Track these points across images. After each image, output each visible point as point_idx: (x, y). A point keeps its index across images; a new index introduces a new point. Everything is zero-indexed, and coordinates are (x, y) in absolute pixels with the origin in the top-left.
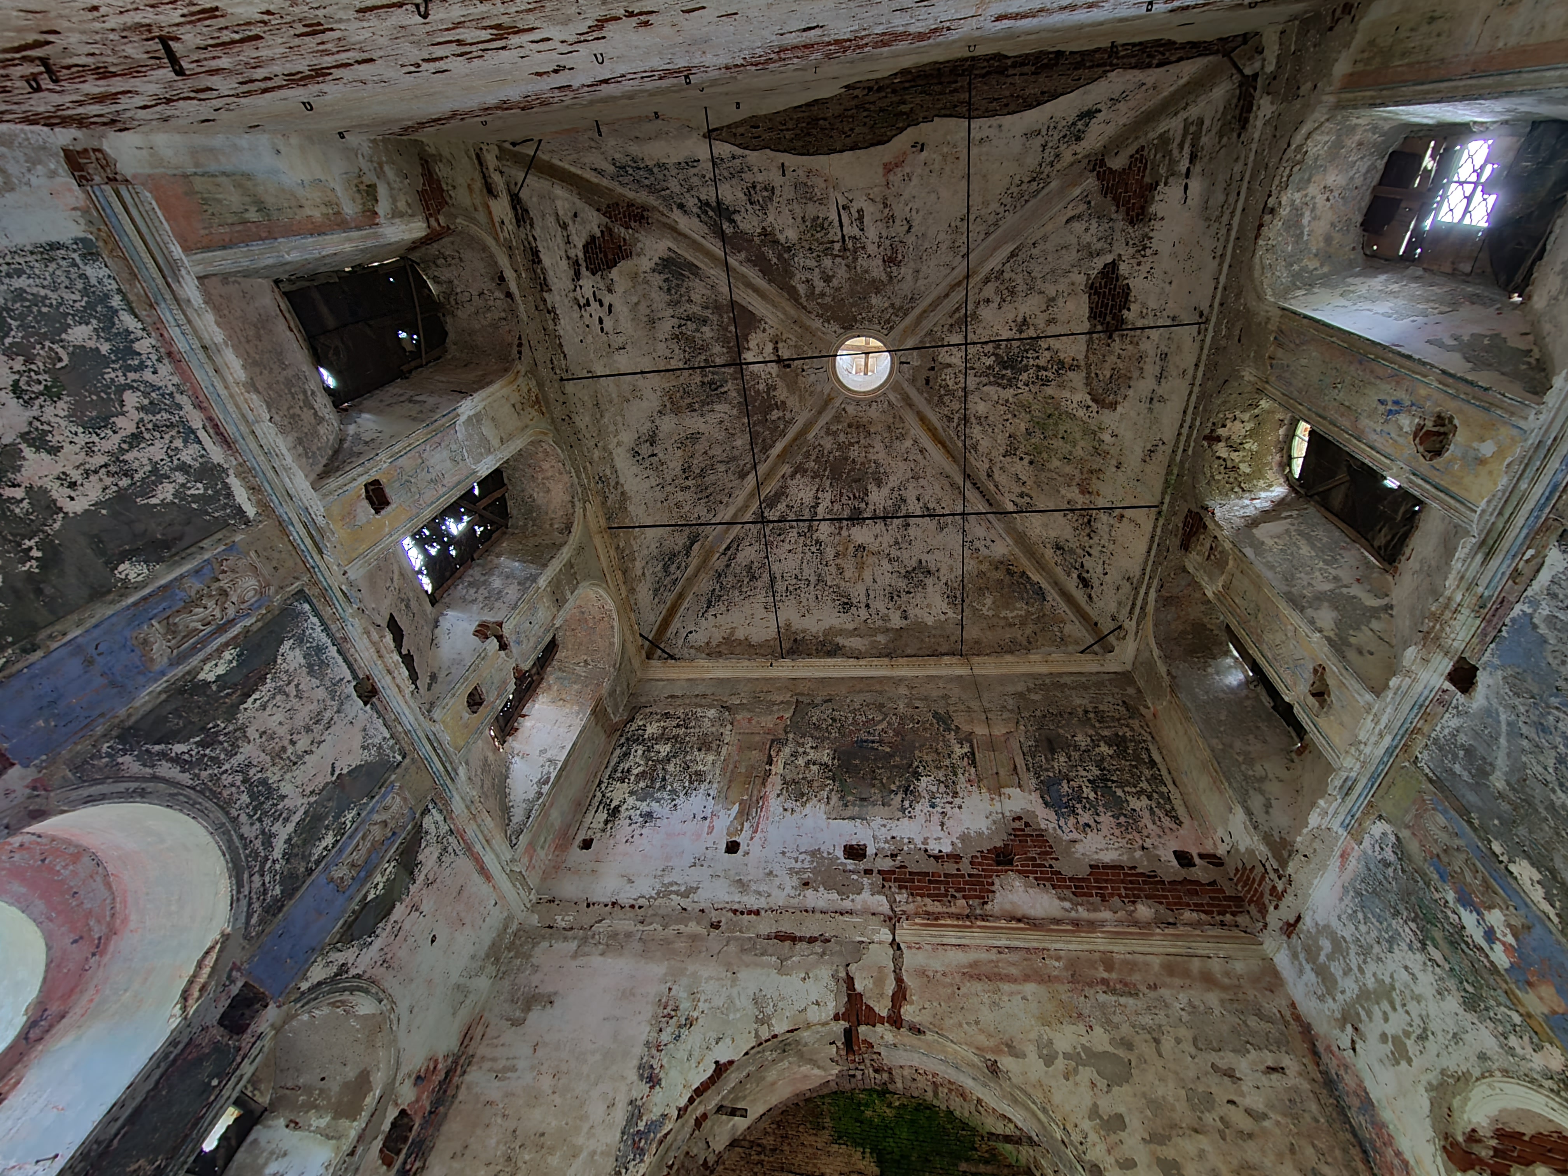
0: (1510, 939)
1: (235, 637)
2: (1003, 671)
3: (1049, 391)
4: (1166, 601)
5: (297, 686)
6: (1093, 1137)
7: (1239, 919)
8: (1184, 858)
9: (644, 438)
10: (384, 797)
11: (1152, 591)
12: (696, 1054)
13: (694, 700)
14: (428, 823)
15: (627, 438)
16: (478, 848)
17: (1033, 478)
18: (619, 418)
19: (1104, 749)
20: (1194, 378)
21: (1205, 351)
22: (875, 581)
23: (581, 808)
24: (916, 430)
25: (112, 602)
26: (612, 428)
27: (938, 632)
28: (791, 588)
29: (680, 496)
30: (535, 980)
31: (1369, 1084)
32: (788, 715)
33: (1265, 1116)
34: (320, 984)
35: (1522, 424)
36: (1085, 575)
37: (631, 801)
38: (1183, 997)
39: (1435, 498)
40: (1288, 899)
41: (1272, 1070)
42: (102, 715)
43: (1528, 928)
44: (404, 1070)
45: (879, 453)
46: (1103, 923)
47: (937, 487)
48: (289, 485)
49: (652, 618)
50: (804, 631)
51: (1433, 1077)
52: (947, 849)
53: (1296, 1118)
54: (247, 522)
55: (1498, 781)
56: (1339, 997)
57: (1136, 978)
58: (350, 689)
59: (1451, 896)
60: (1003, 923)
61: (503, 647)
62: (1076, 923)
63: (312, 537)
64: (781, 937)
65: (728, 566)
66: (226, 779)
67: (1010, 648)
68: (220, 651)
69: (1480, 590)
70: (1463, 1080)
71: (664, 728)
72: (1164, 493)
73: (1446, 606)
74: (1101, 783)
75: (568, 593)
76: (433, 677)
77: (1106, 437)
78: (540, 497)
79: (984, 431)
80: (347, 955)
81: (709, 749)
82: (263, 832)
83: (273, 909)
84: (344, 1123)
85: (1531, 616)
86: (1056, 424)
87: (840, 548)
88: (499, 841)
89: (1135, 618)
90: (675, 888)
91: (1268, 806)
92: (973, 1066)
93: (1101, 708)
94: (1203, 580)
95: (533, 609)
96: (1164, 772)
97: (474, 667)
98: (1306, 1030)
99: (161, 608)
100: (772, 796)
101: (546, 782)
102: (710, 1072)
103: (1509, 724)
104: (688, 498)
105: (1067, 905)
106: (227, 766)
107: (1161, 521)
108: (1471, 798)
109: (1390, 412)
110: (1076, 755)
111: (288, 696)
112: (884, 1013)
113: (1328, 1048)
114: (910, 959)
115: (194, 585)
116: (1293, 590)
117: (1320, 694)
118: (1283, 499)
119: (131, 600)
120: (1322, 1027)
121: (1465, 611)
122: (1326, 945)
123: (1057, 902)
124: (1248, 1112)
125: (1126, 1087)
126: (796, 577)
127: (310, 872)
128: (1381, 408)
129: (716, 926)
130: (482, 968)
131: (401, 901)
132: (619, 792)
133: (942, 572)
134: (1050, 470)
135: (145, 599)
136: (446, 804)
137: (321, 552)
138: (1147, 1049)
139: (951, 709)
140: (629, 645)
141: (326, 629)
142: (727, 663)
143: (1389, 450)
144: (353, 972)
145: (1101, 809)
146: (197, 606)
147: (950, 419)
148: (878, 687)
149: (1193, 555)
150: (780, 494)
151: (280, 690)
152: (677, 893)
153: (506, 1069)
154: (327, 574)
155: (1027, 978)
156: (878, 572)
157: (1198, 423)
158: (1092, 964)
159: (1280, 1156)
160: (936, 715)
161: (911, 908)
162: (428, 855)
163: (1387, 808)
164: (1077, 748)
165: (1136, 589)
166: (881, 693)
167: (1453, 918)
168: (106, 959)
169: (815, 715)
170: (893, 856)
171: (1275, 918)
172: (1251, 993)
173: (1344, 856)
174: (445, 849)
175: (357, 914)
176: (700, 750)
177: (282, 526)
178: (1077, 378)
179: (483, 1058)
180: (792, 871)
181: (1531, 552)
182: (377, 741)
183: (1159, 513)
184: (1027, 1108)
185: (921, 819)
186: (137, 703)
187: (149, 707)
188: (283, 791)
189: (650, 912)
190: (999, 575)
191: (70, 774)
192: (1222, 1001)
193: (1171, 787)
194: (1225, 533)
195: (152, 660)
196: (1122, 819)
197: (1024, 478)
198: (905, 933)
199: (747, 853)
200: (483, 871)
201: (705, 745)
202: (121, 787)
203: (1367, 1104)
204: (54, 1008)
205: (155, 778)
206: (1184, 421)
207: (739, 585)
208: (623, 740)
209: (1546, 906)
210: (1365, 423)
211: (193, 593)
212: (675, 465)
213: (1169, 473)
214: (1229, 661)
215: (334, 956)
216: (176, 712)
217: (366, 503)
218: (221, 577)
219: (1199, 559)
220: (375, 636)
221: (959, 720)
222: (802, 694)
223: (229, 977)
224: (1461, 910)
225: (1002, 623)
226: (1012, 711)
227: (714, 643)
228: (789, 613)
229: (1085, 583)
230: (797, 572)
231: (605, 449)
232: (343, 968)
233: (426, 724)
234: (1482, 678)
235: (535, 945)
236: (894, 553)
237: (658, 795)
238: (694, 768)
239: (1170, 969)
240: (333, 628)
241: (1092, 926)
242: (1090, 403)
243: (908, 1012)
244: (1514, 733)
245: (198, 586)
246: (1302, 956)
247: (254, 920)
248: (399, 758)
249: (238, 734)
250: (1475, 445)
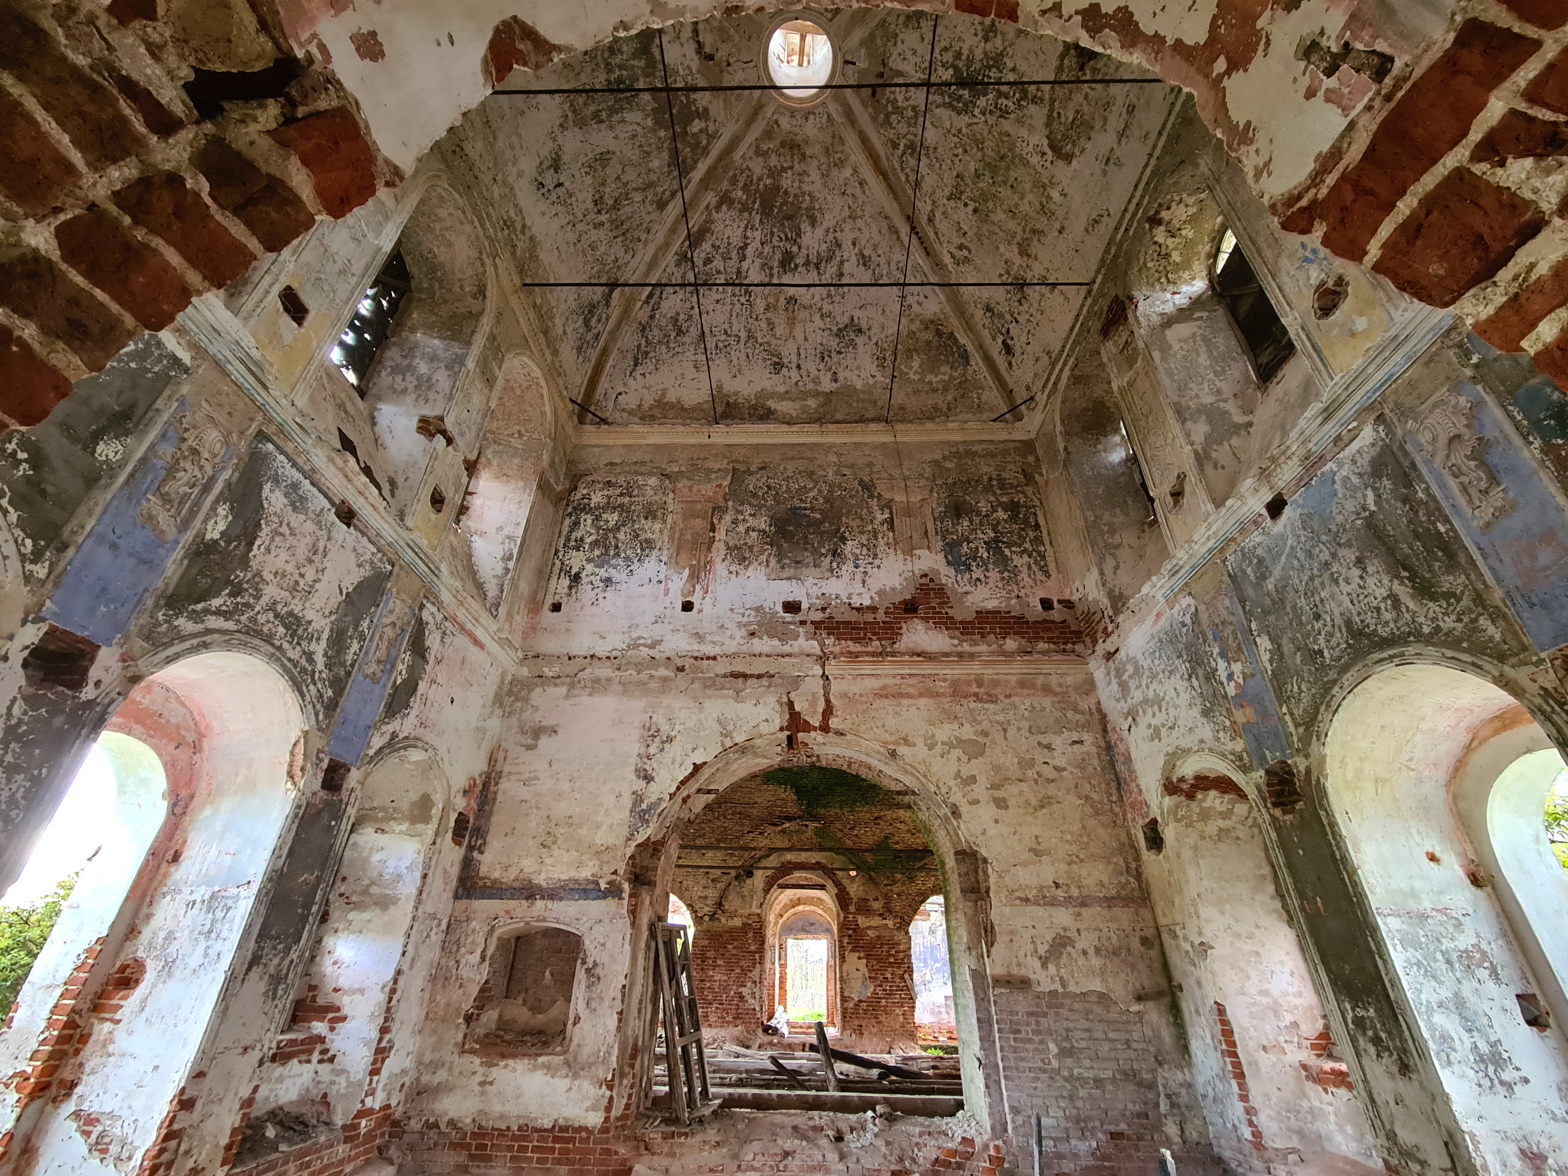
0: (1241, 681)
1: (221, 493)
2: (924, 438)
3: (1006, 125)
4: (1077, 380)
5: (288, 525)
6: (955, 789)
7: (1076, 647)
8: (1046, 604)
9: (547, 163)
10: (387, 602)
11: (1068, 367)
12: (678, 760)
13: (633, 468)
14: (426, 615)
15: (528, 165)
16: (469, 626)
17: (975, 230)
18: (514, 139)
19: (1001, 514)
20: (1154, 147)
21: (1172, 118)
22: (806, 339)
23: (543, 575)
24: (857, 156)
25: (107, 487)
26: (509, 154)
27: (865, 397)
28: (720, 345)
29: (594, 235)
30: (538, 717)
31: (1132, 750)
32: (726, 483)
33: (1064, 769)
34: (381, 749)
35: (1392, 311)
36: (1009, 342)
37: (590, 568)
38: (1027, 702)
39: (1309, 357)
40: (1114, 638)
41: (1075, 742)
42: (146, 590)
43: (1252, 675)
44: (454, 790)
45: (814, 183)
46: (980, 654)
47: (875, 230)
48: (212, 320)
49: (578, 380)
50: (736, 394)
51: (1171, 750)
52: (867, 602)
53: (1083, 769)
54: (186, 370)
55: (1270, 585)
56: (1129, 701)
57: (997, 691)
58: (332, 517)
59: (1216, 651)
60: (907, 658)
61: (450, 441)
62: (960, 655)
63: (253, 374)
64: (735, 675)
65: (652, 317)
66: (262, 619)
67: (930, 415)
68: (213, 509)
69: (1311, 445)
70: (1187, 752)
71: (609, 497)
72: (1098, 272)
73: (1284, 452)
74: (993, 545)
75: (496, 369)
76: (392, 483)
77: (1055, 194)
78: (442, 254)
79: (930, 166)
80: (394, 725)
81: (655, 518)
82: (304, 652)
83: (331, 706)
84: (420, 827)
85: (1335, 473)
86: (1008, 168)
87: (771, 300)
88: (484, 617)
89: (1047, 391)
90: (642, 641)
91: (1117, 567)
92: (878, 752)
93: (1004, 475)
94: (1112, 371)
95: (468, 396)
96: (1045, 534)
97: (429, 470)
98: (1103, 718)
99: (148, 481)
100: (718, 560)
101: (510, 558)
102: (690, 770)
103: (1292, 548)
104: (603, 237)
105: (956, 642)
106: (258, 608)
107: (1089, 301)
108: (1250, 592)
109: (1306, 259)
110: (976, 520)
111: (283, 535)
112: (817, 725)
113: (1114, 729)
114: (836, 687)
115: (167, 450)
116: (1183, 401)
117: (1177, 495)
118: (1200, 296)
119: (121, 479)
120: (1112, 716)
121: (1295, 459)
122: (1130, 669)
123: (948, 640)
124: (1055, 768)
125: (980, 759)
126: (726, 332)
127: (349, 674)
128: (1301, 252)
129: (681, 669)
130: (492, 712)
131: (421, 679)
132: (576, 560)
133: (874, 330)
134: (993, 223)
135: (132, 475)
136: (436, 597)
137: (265, 387)
138: (998, 736)
139: (875, 476)
140: (559, 412)
141: (294, 465)
142: (662, 428)
143: (1293, 298)
144: (401, 736)
145: (991, 566)
146: (178, 471)
147: (895, 146)
148: (808, 454)
149: (1109, 344)
150: (704, 230)
151: (276, 533)
152: (645, 645)
153: (530, 779)
154: (277, 407)
155: (921, 695)
156: (810, 327)
157: (1145, 202)
158: (968, 683)
159: (1068, 792)
160: (861, 482)
161: (837, 649)
162: (432, 640)
163: (1196, 588)
164: (978, 513)
165: (1053, 365)
166: (811, 460)
167: (1213, 664)
168: (205, 755)
169: (751, 483)
170: (824, 609)
171: (1101, 648)
172: (1073, 696)
173: (1158, 616)
174: (444, 633)
175: (392, 696)
176: (646, 518)
177: (219, 367)
178: (1037, 114)
179: (510, 773)
180: (740, 625)
181: (1355, 424)
182: (368, 557)
183: (1089, 292)
184: (913, 775)
185: (846, 577)
186: (168, 573)
187: (179, 573)
188: (308, 617)
189: (624, 661)
190: (928, 336)
191: (144, 644)
192: (1053, 703)
193: (1048, 546)
194: (1142, 331)
195: (163, 532)
196: (1006, 574)
197: (966, 228)
198: (832, 669)
199: (700, 611)
200: (477, 642)
201: (650, 513)
202: (187, 644)
203: (1128, 759)
204: (184, 793)
205: (208, 631)
206: (1132, 196)
207: (665, 340)
208: (570, 510)
209: (1268, 665)
210: (1284, 262)
211: (169, 459)
212: (584, 198)
213: (1107, 251)
214: (1117, 439)
215: (385, 728)
216: (201, 572)
217: (285, 315)
218: (186, 435)
219: (1114, 350)
220: (339, 462)
221: (881, 488)
222: (738, 462)
223: (318, 758)
224: (1219, 660)
225: (927, 388)
226: (927, 479)
227: (646, 406)
228: (721, 373)
229: (1008, 349)
230: (726, 326)
231: (505, 183)
232: (394, 735)
233: (405, 534)
234: (1287, 511)
235: (530, 691)
236: (827, 307)
237: (613, 562)
238: (643, 537)
239: (1022, 684)
240: (300, 461)
241: (972, 656)
242: (1047, 149)
243: (834, 723)
244: (1292, 554)
245: (170, 450)
246: (1113, 674)
247: (321, 717)
248: (389, 567)
249: (257, 579)
250: (1355, 317)
